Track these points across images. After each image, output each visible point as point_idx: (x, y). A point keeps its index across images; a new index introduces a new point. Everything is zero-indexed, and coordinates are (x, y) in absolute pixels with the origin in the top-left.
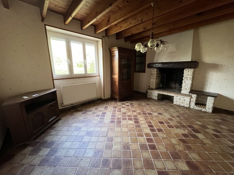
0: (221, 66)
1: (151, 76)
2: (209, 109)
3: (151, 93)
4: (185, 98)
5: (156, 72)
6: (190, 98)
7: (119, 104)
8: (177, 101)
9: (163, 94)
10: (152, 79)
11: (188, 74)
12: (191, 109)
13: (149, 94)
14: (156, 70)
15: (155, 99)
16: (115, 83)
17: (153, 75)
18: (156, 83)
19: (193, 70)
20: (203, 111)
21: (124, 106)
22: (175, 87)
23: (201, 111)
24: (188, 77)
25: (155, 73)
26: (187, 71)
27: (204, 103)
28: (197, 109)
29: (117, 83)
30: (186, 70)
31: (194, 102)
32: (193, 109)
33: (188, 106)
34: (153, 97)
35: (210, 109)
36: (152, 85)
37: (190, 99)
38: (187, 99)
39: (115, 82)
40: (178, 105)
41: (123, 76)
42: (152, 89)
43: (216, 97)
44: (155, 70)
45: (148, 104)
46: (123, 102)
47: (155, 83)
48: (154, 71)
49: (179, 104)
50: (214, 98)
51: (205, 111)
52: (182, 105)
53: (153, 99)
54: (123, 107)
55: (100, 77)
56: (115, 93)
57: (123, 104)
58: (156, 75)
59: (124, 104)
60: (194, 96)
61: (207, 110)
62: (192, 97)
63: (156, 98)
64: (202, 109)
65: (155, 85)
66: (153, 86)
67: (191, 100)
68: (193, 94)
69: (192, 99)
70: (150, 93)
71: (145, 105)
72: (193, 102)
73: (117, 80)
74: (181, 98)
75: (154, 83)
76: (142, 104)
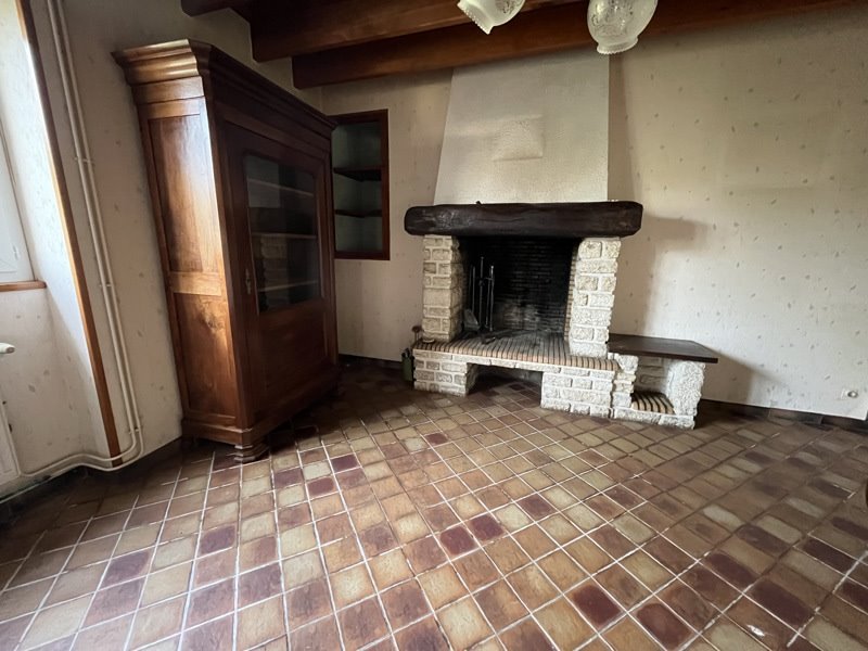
0: (704, 227)
1: (427, 274)
2: (687, 414)
3: (431, 364)
4: (591, 377)
5: (450, 257)
6: (613, 373)
7: (254, 480)
8: (557, 394)
9: (491, 366)
10: (434, 294)
11: (595, 262)
12: (618, 419)
13: (425, 369)
14: (447, 243)
15: (453, 396)
16: (208, 331)
17: (435, 272)
18: (451, 309)
19: (620, 243)
20: (661, 422)
21: (293, 496)
22: (524, 323)
23: (655, 425)
24: (600, 276)
25: (445, 259)
26: (596, 251)
27: (653, 388)
28: (639, 418)
29: (223, 336)
30: (590, 247)
31: (630, 389)
32: (623, 420)
33: (604, 410)
34: (445, 383)
35: (690, 412)
36: (436, 324)
37: (615, 377)
38: (601, 379)
39: (205, 325)
40: (562, 411)
41: (262, 281)
42: (436, 344)
43: (714, 361)
44: (443, 247)
45: (437, 438)
46: (282, 462)
47: (449, 311)
48: (442, 250)
49: (567, 408)
50: (702, 365)
51: (670, 421)
52: (579, 409)
53: (444, 395)
54: (293, 518)
55: (48, 297)
56: (217, 407)
57: (283, 480)
58: (449, 271)
59: (295, 476)
60: (629, 364)
61: (677, 416)
62: (623, 367)
63: (459, 388)
64: (659, 414)
65: (448, 322)
66: (441, 326)
67: (615, 382)
68: (623, 352)
69: (619, 376)
70: (428, 363)
71: (424, 452)
72: (622, 391)
73: (218, 314)
74: (575, 378)
75: (444, 311)
76: (402, 443)
